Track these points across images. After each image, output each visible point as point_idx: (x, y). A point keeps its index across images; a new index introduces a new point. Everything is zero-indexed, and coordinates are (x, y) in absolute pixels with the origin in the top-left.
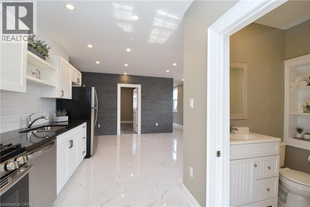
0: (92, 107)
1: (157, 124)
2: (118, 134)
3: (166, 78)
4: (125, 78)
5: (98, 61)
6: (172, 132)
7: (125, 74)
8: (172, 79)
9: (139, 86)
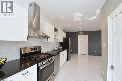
0: (69, 44)
1: (96, 52)
5: (71, 29)
7: (81, 31)
9: (87, 35)
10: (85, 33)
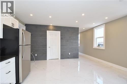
0: (19, 45)
1: (70, 54)
2: (47, 60)
3: (74, 28)
4: (51, 28)
5: (32, 14)
6: (78, 58)
7: (51, 25)
8: (78, 28)
9: (59, 32)
10: (57, 28)
